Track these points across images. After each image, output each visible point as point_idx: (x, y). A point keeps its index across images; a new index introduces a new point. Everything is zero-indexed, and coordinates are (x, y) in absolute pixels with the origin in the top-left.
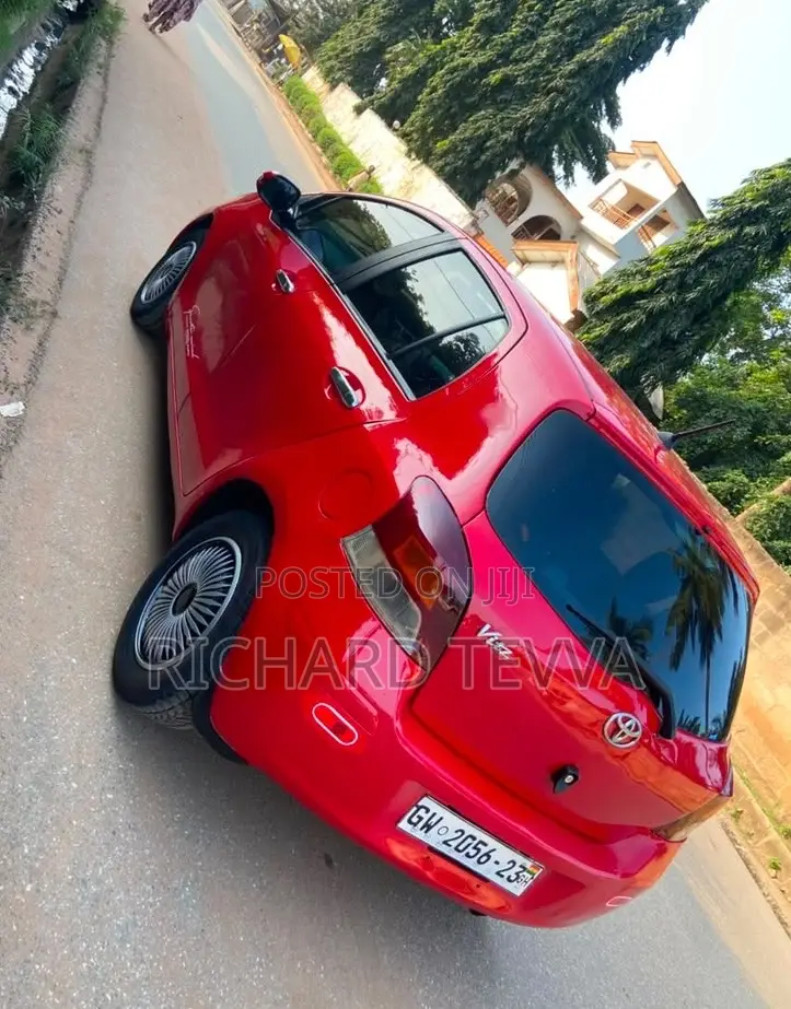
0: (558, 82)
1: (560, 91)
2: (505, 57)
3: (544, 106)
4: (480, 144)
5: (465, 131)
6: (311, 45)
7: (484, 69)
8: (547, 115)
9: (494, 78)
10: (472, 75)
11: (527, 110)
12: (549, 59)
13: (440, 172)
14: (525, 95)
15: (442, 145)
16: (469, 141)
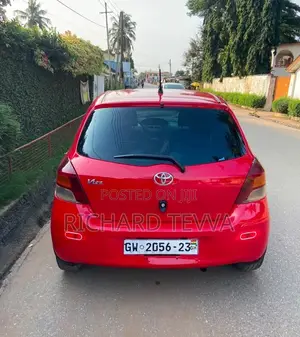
0: (264, 20)
1: (268, 21)
2: (244, 30)
3: (266, 29)
4: (257, 55)
5: (249, 58)
6: (200, 79)
7: (241, 39)
8: (269, 30)
9: (246, 37)
10: (239, 44)
11: (262, 35)
12: (256, 17)
13: (252, 74)
14: (258, 32)
15: (247, 67)
16: (253, 58)
